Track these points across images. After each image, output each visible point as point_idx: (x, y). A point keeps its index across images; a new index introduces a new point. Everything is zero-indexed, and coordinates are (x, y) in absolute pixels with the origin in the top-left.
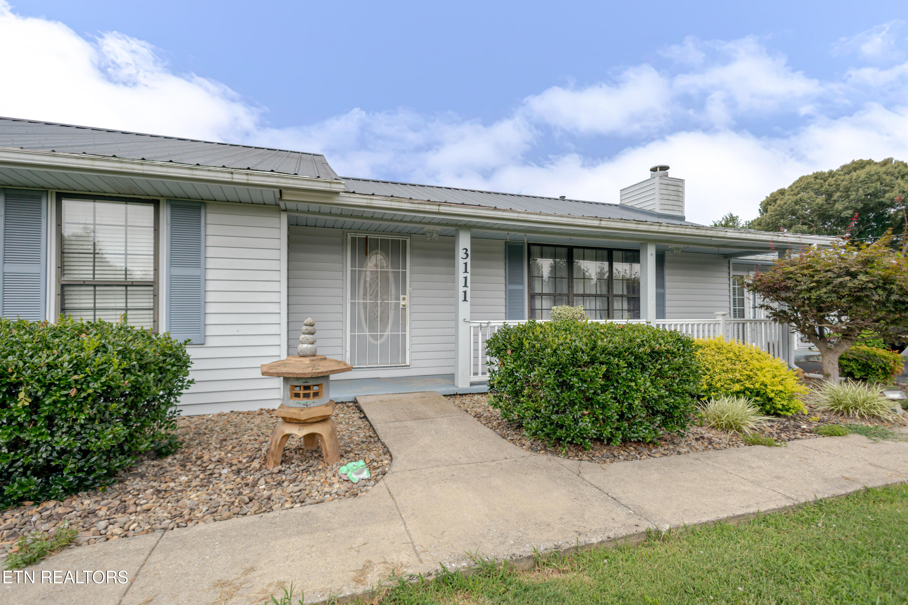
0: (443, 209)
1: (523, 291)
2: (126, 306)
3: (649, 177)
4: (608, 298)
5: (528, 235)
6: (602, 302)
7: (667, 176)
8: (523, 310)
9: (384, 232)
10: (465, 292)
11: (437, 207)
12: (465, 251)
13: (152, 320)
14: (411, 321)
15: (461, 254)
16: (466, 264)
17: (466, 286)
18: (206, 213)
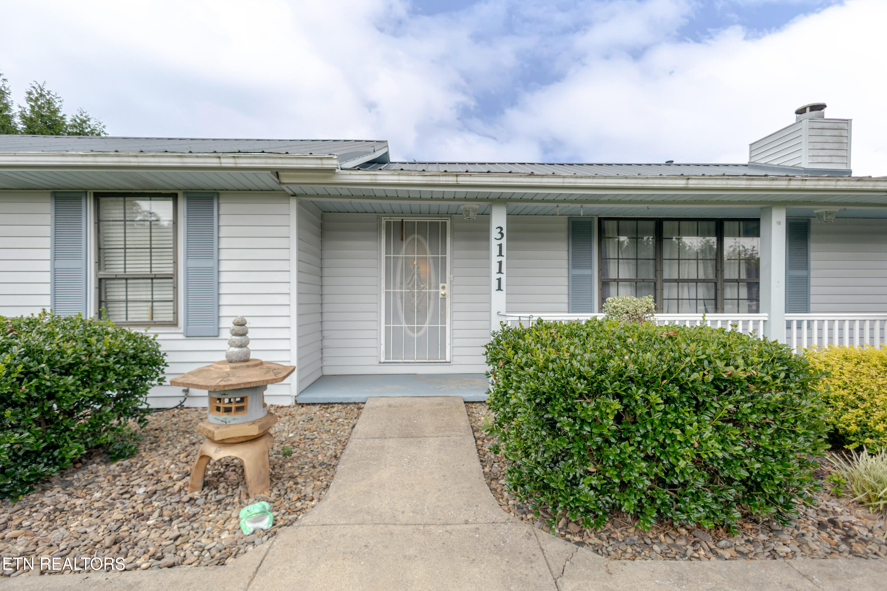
0: (462, 180)
1: (591, 276)
2: (152, 298)
3: (794, 121)
4: (716, 284)
5: (585, 206)
6: (708, 289)
7: (823, 117)
8: (591, 300)
9: (420, 214)
10: (499, 280)
11: (454, 179)
12: (499, 230)
13: (172, 312)
14: (452, 312)
15: (495, 233)
16: (500, 246)
17: (500, 272)
18: (219, 204)
